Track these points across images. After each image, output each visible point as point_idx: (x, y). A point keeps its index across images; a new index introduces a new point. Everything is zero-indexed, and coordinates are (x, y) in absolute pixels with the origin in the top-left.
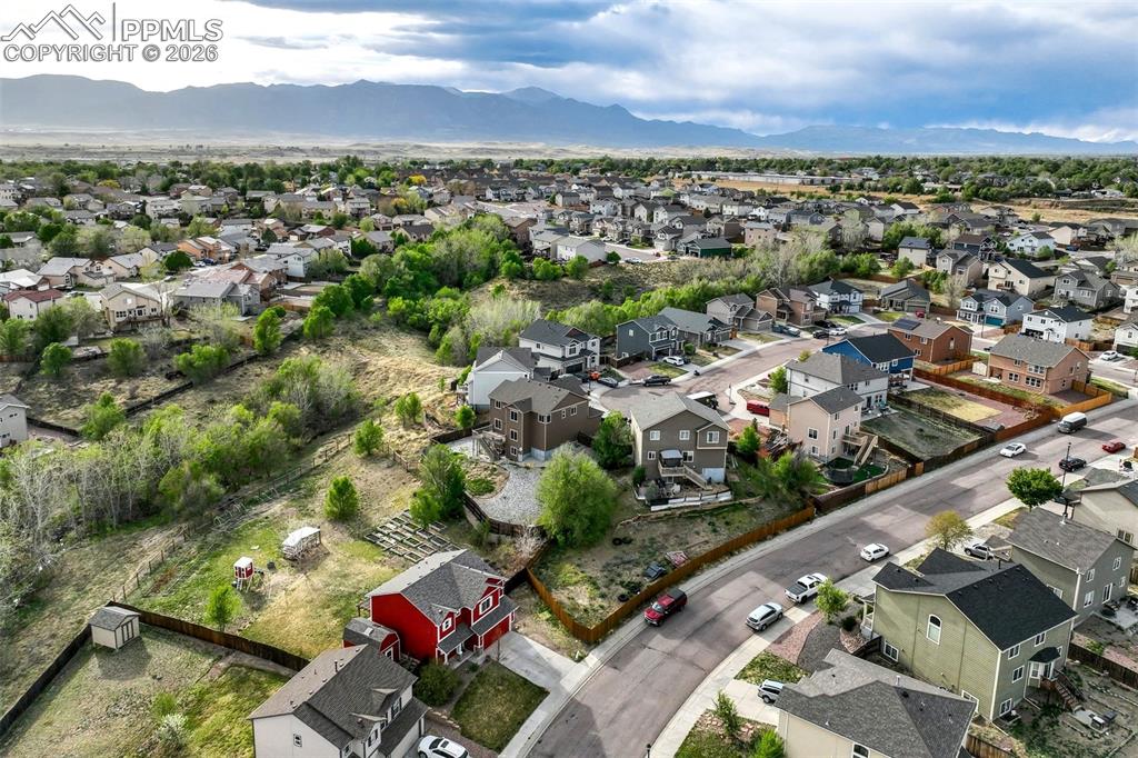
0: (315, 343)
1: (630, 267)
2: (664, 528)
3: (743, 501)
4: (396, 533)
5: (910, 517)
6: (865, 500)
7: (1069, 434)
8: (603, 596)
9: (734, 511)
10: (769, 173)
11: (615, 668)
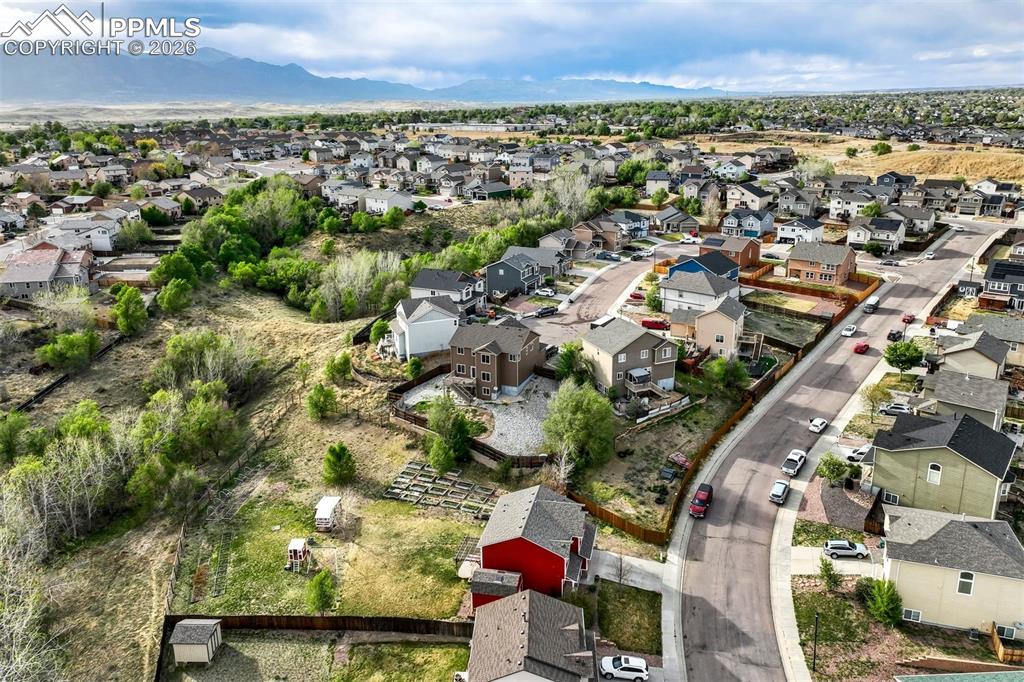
0: (174, 317)
1: (435, 214)
2: (651, 437)
3: (698, 402)
4: (414, 485)
5: (819, 394)
6: (778, 386)
7: (873, 313)
8: (642, 503)
9: (695, 411)
10: (474, 122)
11: (696, 560)
